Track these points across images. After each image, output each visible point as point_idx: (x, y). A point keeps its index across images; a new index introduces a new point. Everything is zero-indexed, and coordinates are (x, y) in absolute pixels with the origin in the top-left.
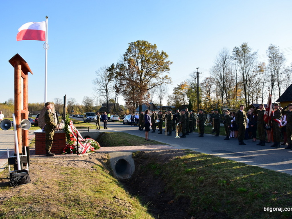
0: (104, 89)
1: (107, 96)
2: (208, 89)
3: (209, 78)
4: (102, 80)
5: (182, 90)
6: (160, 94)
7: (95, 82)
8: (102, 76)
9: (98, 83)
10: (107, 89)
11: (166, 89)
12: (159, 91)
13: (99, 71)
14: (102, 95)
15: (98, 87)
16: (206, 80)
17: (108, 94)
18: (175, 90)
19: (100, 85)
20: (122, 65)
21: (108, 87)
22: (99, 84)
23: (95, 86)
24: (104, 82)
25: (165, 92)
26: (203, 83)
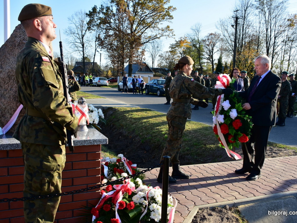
0: (80, 42)
1: (83, 52)
2: (211, 48)
3: (213, 34)
4: (76, 30)
5: (181, 47)
6: (153, 52)
7: (67, 31)
8: (77, 25)
9: (71, 33)
11: (160, 46)
12: (151, 48)
13: (73, 17)
14: (77, 50)
15: (71, 38)
16: (209, 36)
17: (84, 49)
18: (172, 48)
19: (74, 37)
20: (108, 8)
21: (84, 41)
22: (73, 35)
23: (67, 37)
24: (80, 33)
25: (159, 49)
26: (205, 40)
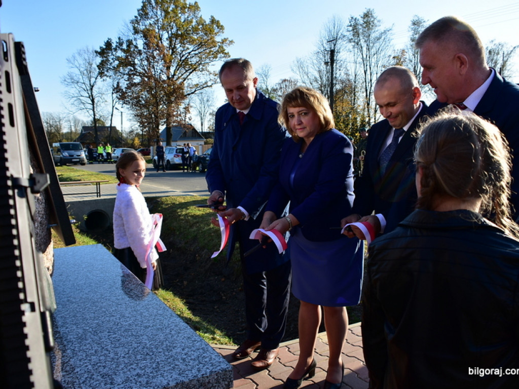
0: (87, 95)
1: (93, 110)
3: (287, 80)
4: (81, 77)
6: (201, 108)
7: (67, 80)
8: (82, 69)
9: (73, 82)
10: (92, 96)
11: (211, 99)
12: (198, 101)
13: (74, 57)
14: (83, 109)
15: (73, 90)
16: (282, 83)
17: (95, 106)
19: (78, 87)
20: (130, 43)
21: (94, 93)
22: (76, 85)
23: (67, 89)
24: (87, 82)
25: (209, 103)
26: (277, 89)
